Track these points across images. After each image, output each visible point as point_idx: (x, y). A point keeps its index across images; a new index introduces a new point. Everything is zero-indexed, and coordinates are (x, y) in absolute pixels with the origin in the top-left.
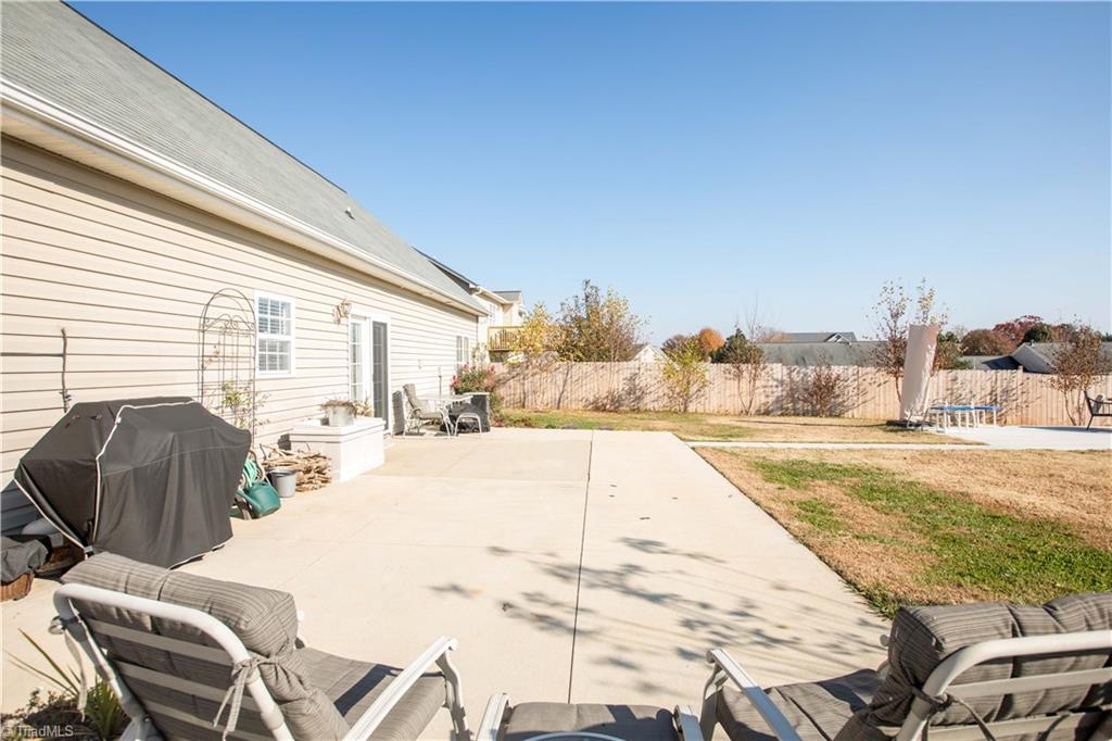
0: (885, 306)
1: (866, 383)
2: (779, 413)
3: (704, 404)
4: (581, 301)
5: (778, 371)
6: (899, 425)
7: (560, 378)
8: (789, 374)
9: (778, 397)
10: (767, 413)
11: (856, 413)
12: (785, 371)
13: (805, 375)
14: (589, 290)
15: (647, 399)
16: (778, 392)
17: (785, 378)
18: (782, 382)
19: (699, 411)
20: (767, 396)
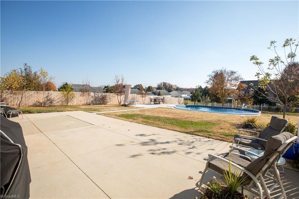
0: (116, 80)
1: (111, 97)
2: (92, 104)
3: (73, 103)
4: (23, 70)
5: (92, 94)
6: (125, 105)
7: (20, 96)
8: (94, 95)
9: (92, 100)
10: (90, 104)
11: (109, 103)
12: (94, 94)
13: (98, 95)
14: (26, 67)
15: (55, 102)
16: (92, 99)
17: (94, 96)
18: (93, 97)
19: (71, 105)
20: (89, 100)
